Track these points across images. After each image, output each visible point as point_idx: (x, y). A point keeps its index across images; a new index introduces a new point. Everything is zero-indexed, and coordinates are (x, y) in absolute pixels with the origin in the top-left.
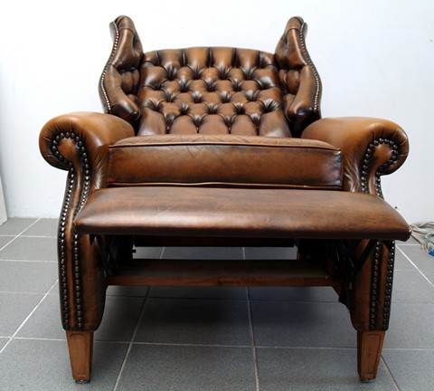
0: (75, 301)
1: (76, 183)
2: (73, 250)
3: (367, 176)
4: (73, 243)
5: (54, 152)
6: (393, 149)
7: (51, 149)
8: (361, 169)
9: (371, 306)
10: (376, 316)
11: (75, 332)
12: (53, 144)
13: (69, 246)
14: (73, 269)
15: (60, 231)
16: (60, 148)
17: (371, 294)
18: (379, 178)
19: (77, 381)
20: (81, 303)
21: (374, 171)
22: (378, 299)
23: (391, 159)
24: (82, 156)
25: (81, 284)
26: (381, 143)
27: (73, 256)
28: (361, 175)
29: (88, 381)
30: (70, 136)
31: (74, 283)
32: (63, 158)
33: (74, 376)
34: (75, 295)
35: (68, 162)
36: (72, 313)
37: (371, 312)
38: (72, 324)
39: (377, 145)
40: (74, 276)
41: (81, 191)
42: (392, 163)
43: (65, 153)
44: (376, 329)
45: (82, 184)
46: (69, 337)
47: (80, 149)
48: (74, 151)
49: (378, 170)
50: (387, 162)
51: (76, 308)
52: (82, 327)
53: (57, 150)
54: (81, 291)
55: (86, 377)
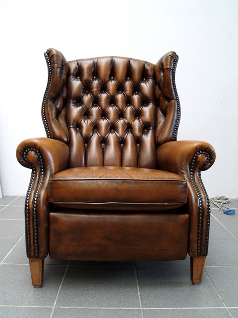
0: (34, 242)
1: (36, 176)
2: (33, 213)
3: (194, 172)
4: (33, 209)
5: (24, 159)
6: (207, 157)
7: (23, 157)
8: (190, 168)
9: (198, 243)
10: (201, 248)
11: (34, 259)
12: (24, 155)
13: (31, 211)
14: (33, 224)
15: (26, 202)
16: (28, 156)
17: (198, 236)
18: (200, 172)
19: (35, 286)
20: (37, 243)
21: (197, 169)
22: (201, 239)
23: (206, 162)
24: (40, 161)
25: (37, 232)
26: (201, 154)
27: (33, 217)
28: (191, 171)
29: (41, 287)
30: (33, 150)
31: (34, 231)
32: (29, 162)
33: (33, 284)
34: (34, 238)
35: (32, 164)
36: (32, 248)
37: (198, 246)
38: (32, 254)
39: (199, 155)
40: (33, 228)
41: (39, 180)
42: (207, 165)
43: (30, 159)
44: (200, 255)
45: (39, 176)
46: (31, 262)
47: (39, 157)
48: (35, 159)
49: (200, 168)
50: (204, 164)
51: (34, 245)
52: (38, 256)
53: (26, 158)
54: (37, 236)
55: (40, 284)
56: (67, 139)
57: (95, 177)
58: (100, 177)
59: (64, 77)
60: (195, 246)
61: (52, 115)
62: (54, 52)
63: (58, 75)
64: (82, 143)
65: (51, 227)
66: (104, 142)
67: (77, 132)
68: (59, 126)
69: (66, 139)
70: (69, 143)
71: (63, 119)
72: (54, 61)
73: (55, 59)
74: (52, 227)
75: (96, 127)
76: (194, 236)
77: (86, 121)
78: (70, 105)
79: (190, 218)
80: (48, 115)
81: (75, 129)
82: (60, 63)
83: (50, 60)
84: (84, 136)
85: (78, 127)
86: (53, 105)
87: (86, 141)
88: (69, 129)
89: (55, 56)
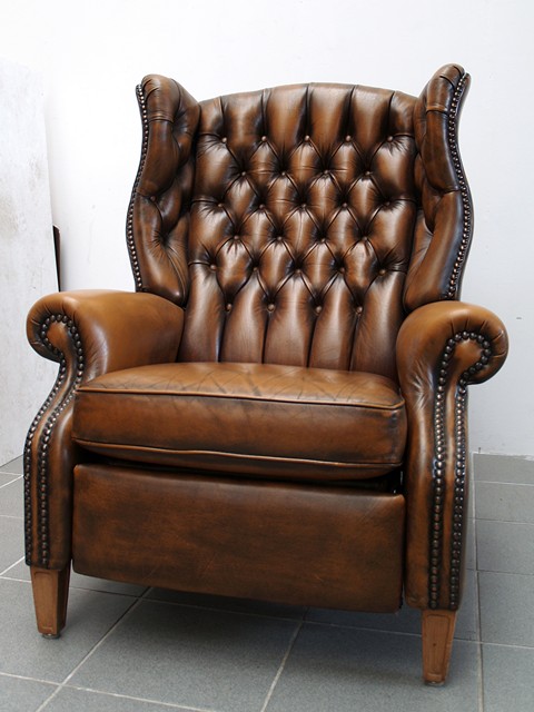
0: (39, 529)
1: (66, 379)
2: (40, 463)
3: (446, 386)
4: (40, 455)
5: (43, 338)
6: (483, 347)
7: (40, 334)
8: (437, 375)
9: (430, 574)
10: (439, 589)
11: (41, 570)
12: (42, 329)
13: (36, 459)
14: (39, 488)
15: (28, 438)
16: (49, 333)
17: (431, 556)
18: (464, 387)
19: (45, 634)
20: (47, 532)
21: (455, 379)
22: (440, 563)
23: (480, 361)
24: (75, 345)
25: (47, 508)
26: (472, 339)
27: (40, 471)
28: (437, 383)
29: (58, 636)
30: (62, 320)
31: (39, 505)
32: (53, 348)
33: (40, 629)
34: (40, 521)
35: (59, 352)
36: (35, 543)
37: (430, 582)
38: (35, 558)
39: (459, 341)
40: (39, 497)
41: (69, 389)
42: (482, 368)
43: (54, 342)
44: (437, 608)
45: (73, 380)
46: (34, 575)
47: (73, 337)
48: (65, 339)
49: (462, 377)
50: (474, 366)
51: (40, 537)
52: (47, 563)
53: (46, 336)
54: (47, 516)
55: (53, 629)
56: (181, 291)
57: (171, 388)
58: (184, 389)
59: (183, 140)
60: (420, 579)
61: (148, 234)
62: (157, 84)
63: (164, 138)
64: (215, 303)
65: (75, 498)
66: (272, 300)
67: (208, 274)
68: (166, 260)
69: (178, 294)
70: (186, 302)
71: (180, 243)
72: (154, 105)
73: (157, 100)
74: (79, 498)
75: (256, 263)
76: (418, 554)
77: (233, 247)
78: (198, 209)
79: (407, 507)
80: (140, 233)
81: (206, 267)
82: (168, 109)
83: (146, 104)
84: (224, 284)
85: (214, 261)
86: (153, 210)
87: (229, 297)
88: (190, 267)
89: (156, 93)
